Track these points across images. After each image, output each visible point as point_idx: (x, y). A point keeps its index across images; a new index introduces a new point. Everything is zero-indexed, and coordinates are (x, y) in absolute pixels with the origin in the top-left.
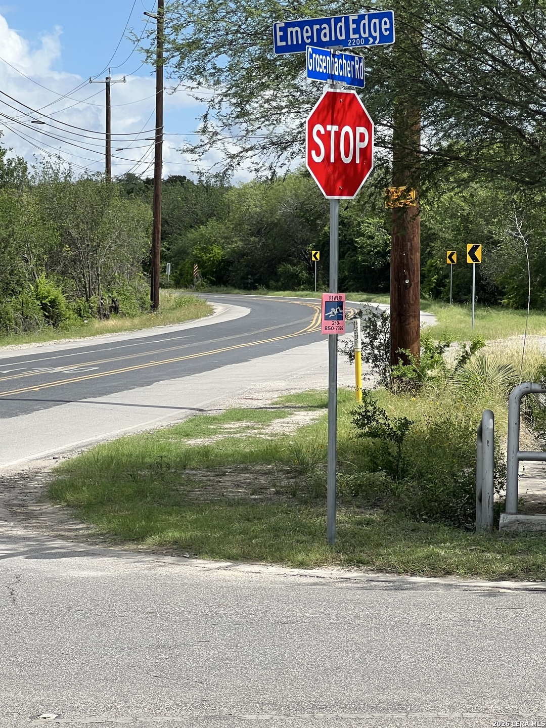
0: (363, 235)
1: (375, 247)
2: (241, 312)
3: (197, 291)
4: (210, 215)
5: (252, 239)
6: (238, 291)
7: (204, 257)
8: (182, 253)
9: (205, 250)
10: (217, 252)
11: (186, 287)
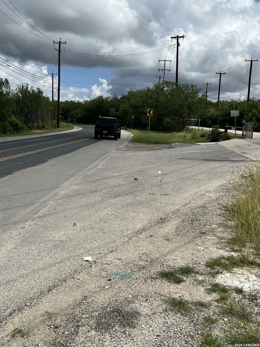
0: (111, 112)
1: (113, 115)
2: (80, 129)
3: (75, 124)
4: (78, 108)
5: (87, 113)
6: (83, 124)
7: (77, 117)
8: (72, 116)
9: (77, 115)
10: (80, 116)
11: (73, 123)
